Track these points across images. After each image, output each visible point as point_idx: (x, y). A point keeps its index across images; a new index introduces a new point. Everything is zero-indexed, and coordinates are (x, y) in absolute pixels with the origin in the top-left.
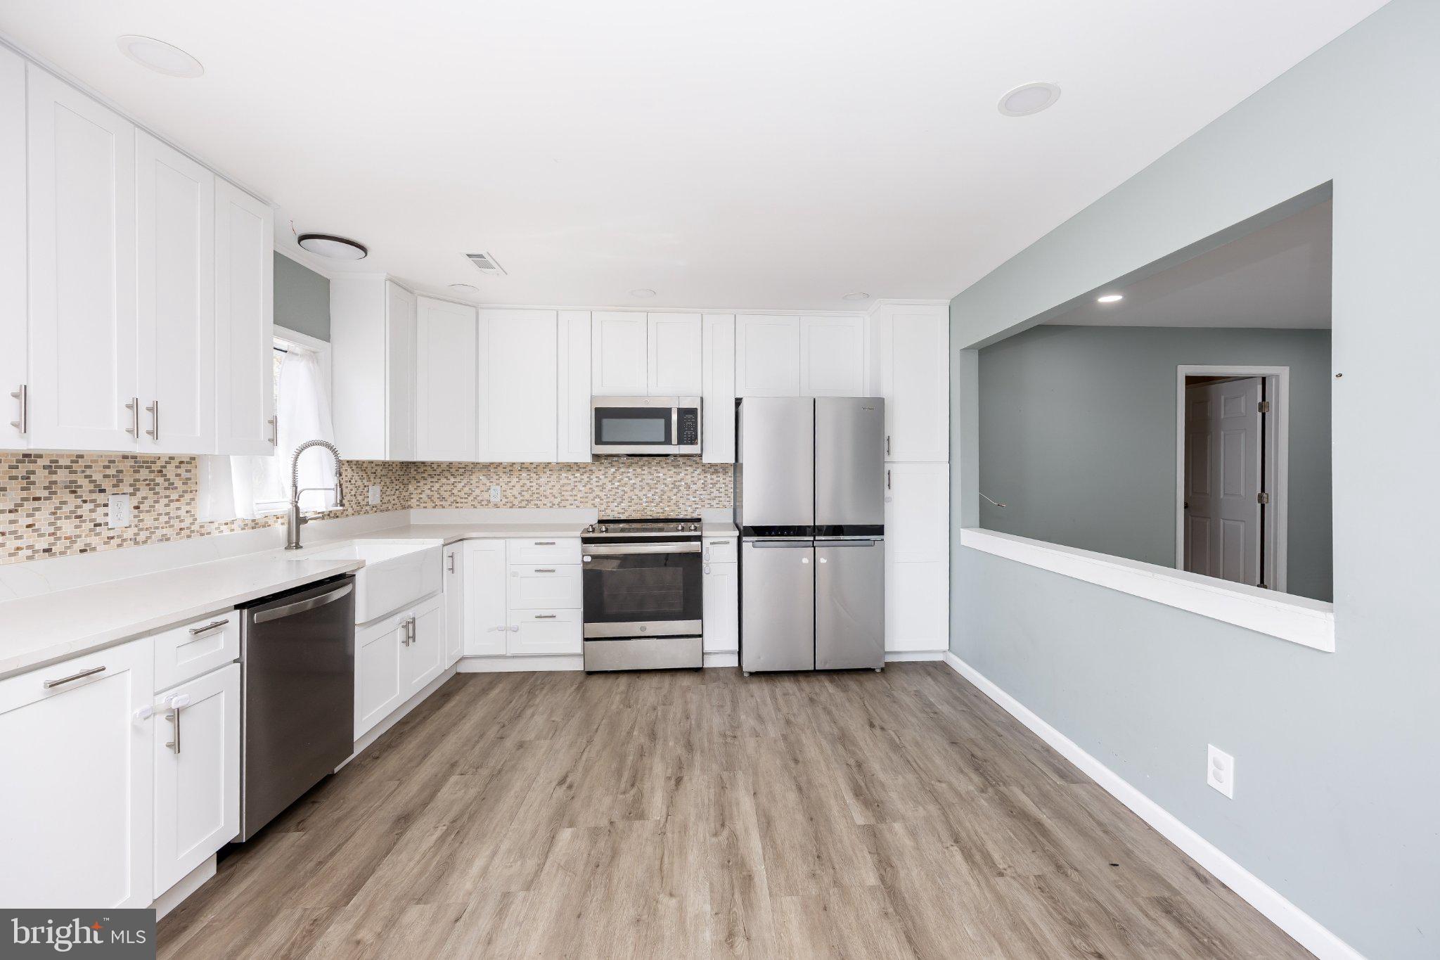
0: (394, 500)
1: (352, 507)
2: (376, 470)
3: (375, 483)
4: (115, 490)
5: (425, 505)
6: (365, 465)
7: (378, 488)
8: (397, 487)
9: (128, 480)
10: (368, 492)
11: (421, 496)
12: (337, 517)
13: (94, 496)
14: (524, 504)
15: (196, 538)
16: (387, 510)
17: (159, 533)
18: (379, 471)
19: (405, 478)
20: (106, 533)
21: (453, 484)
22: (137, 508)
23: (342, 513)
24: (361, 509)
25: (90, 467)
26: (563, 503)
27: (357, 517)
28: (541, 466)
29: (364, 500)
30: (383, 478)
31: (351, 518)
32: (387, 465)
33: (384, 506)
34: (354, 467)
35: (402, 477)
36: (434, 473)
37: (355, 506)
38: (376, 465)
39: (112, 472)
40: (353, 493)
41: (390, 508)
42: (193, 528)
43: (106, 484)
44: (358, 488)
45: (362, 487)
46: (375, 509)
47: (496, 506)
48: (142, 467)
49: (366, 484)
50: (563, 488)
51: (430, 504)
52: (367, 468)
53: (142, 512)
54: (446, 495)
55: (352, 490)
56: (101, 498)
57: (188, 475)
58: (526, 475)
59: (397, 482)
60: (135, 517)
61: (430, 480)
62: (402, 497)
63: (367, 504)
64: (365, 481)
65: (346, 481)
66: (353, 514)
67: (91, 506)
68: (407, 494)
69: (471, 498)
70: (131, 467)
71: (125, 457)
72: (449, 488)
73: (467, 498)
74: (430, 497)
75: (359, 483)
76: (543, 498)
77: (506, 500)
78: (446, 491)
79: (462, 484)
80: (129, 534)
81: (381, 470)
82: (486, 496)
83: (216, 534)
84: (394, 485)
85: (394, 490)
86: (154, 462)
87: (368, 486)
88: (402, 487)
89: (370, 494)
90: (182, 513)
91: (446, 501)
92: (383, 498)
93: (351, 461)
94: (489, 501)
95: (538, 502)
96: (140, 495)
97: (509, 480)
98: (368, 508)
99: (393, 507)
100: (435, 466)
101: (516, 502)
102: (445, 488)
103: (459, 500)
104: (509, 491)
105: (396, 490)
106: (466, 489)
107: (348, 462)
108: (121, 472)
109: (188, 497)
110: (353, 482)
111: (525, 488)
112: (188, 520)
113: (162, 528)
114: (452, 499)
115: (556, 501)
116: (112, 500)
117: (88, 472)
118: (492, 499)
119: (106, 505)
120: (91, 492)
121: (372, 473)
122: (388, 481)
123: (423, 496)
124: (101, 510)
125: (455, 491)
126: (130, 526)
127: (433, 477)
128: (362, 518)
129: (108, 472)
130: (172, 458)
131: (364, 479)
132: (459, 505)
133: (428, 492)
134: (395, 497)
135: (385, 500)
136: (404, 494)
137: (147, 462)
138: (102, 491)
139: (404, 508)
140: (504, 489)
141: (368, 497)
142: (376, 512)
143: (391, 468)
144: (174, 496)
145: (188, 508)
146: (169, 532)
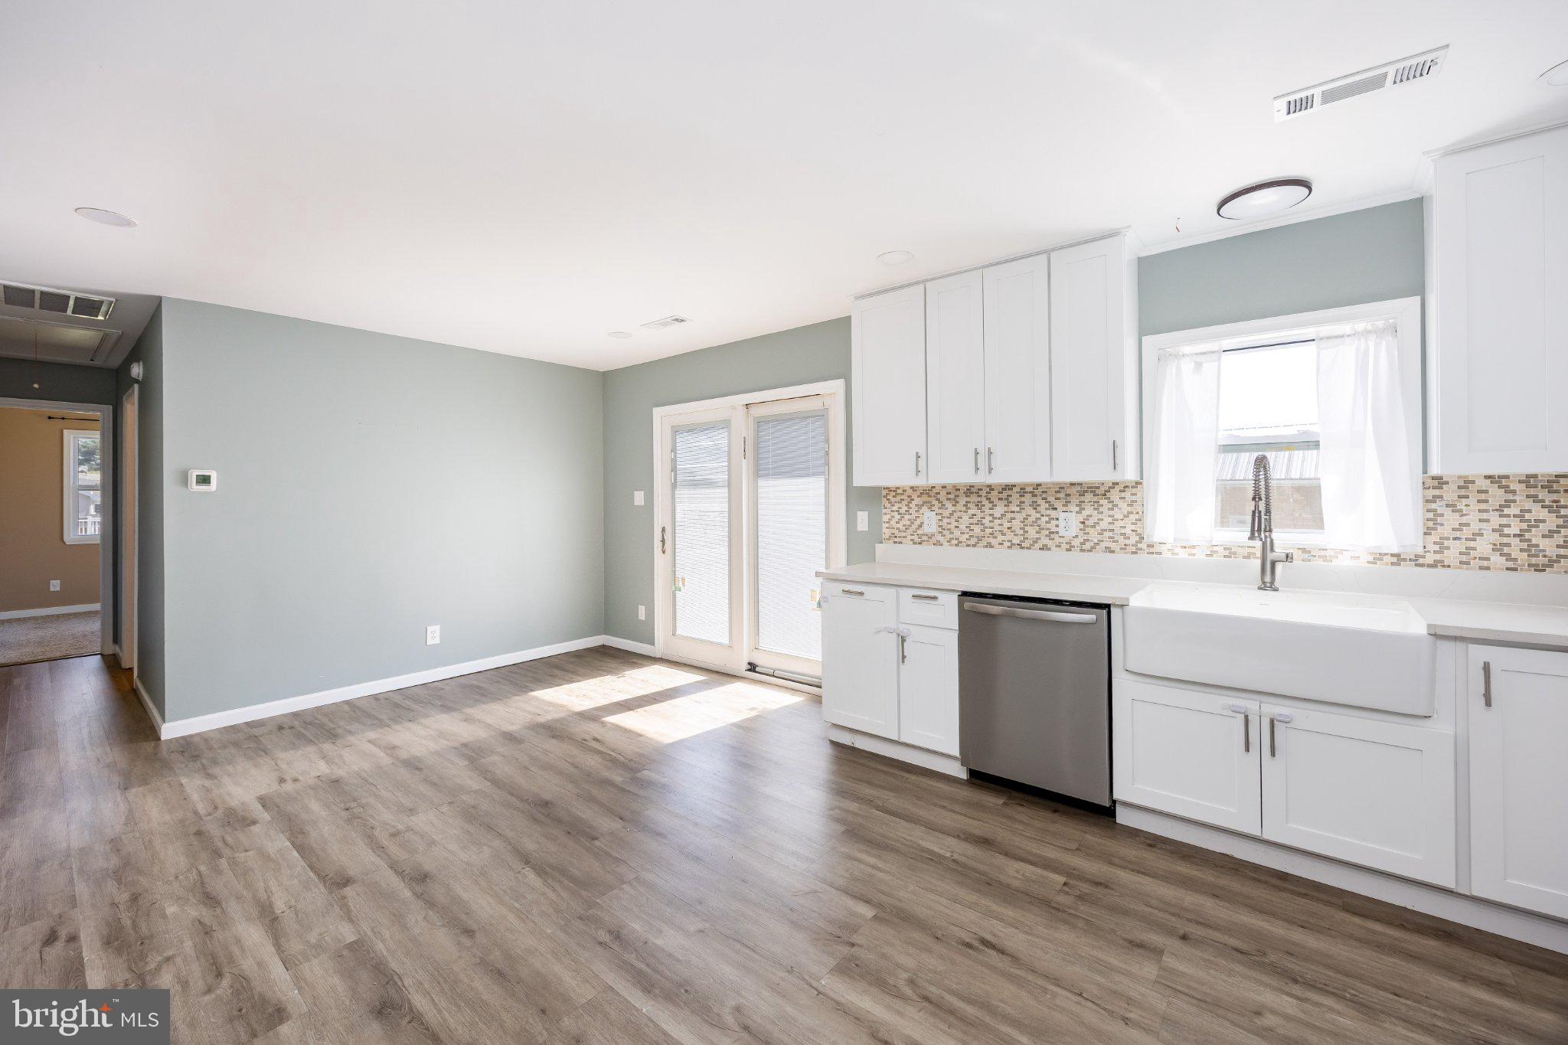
1: (1506, 555)
4: (1065, 509)
9: (1075, 500)
12: (1447, 567)
13: (1048, 512)
15: (1142, 556)
17: (1103, 545)
20: (1057, 540)
22: (1083, 523)
23: (1465, 563)
24: (1547, 563)
25: (1046, 492)
27: (1529, 574)
31: (1500, 573)
34: (1517, 486)
37: (1520, 555)
39: (1062, 495)
40: (1512, 531)
42: (1139, 545)
43: (1057, 504)
48: (1087, 492)
53: (1088, 526)
55: (1506, 525)
56: (1053, 514)
57: (1134, 498)
60: (1081, 530)
66: (1511, 569)
67: (1047, 519)
70: (1077, 492)
71: (1072, 484)
80: (1076, 542)
83: (1167, 555)
86: (1098, 488)
90: (1128, 531)
96: (1085, 513)
108: (1069, 495)
109: (1133, 517)
110: (1512, 511)
112: (1134, 539)
113: (1107, 541)
116: (1062, 516)
117: (1044, 496)
119: (1057, 519)
120: (1046, 509)
124: (1054, 522)
126: (1077, 536)
129: (1058, 495)
130: (1116, 484)
137: (1092, 487)
138: (1056, 509)
144: (1119, 516)
145: (1133, 527)
146: (1113, 546)
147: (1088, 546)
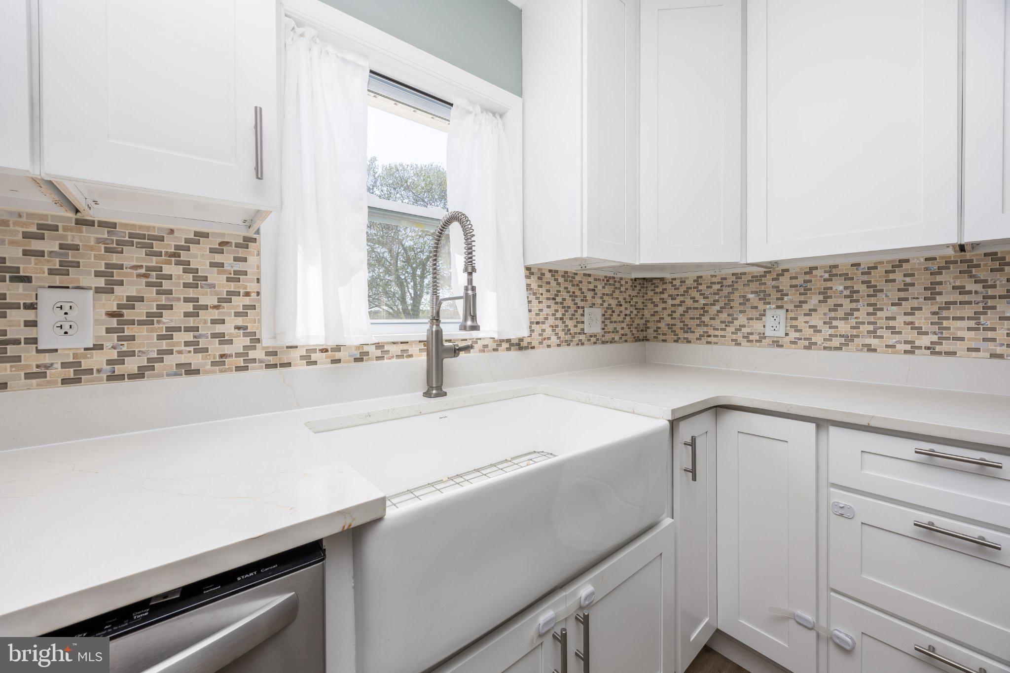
0: (623, 328)
1: (557, 334)
2: (596, 287)
3: (594, 304)
4: (57, 280)
5: (664, 337)
6: (578, 278)
7: (598, 312)
8: (628, 312)
9: (91, 264)
10: (583, 315)
11: (659, 325)
12: (533, 348)
14: (836, 342)
16: (612, 341)
17: (171, 361)
18: (600, 287)
19: (640, 300)
21: (703, 308)
22: (115, 315)
23: (541, 343)
24: (571, 338)
26: (946, 346)
27: (564, 349)
28: (881, 269)
29: (576, 326)
30: (605, 298)
31: (554, 349)
32: (611, 282)
33: (608, 337)
34: (561, 280)
35: (635, 299)
36: (676, 292)
37: (562, 334)
38: (595, 280)
39: (47, 246)
40: (559, 315)
41: (617, 338)
42: (252, 354)
43: (32, 269)
44: (566, 309)
45: (573, 307)
46: (593, 339)
47: (777, 344)
49: (580, 304)
50: (945, 313)
51: (671, 337)
52: (581, 282)
53: (128, 323)
54: (692, 324)
55: (557, 311)
57: (240, 266)
58: (841, 288)
59: (627, 305)
60: (109, 331)
61: (670, 302)
62: (635, 325)
63: (582, 331)
64: (578, 300)
65: (548, 299)
66: (559, 345)
68: (643, 321)
69: (731, 329)
71: (80, 222)
72: (697, 313)
73: (724, 330)
74: (670, 326)
75: (569, 302)
76: (886, 334)
77: (797, 335)
78: (691, 318)
79: (717, 308)
80: (96, 361)
81: (604, 287)
82: (757, 326)
83: (302, 366)
84: (622, 309)
85: (622, 315)
86: (159, 239)
87: (583, 308)
88: (635, 312)
89: (586, 319)
90: (227, 328)
91: (694, 332)
92: (606, 325)
93: (557, 272)
94: (763, 337)
95: (874, 342)
96: (122, 293)
97: (802, 298)
98: (582, 337)
99: (621, 338)
100: (677, 283)
101: (818, 339)
102: (691, 313)
103: (711, 332)
104: (802, 319)
105: (626, 315)
106: (724, 316)
107: (550, 271)
108: (72, 248)
109: (239, 302)
110: (559, 299)
111: (840, 313)
112: (241, 342)
113: (180, 352)
114: (700, 331)
115: (925, 341)
116: (48, 298)
118: (769, 332)
119: (31, 306)
121: (589, 290)
122: (614, 303)
123: (662, 325)
125: (706, 319)
126: (97, 347)
127: (675, 299)
128: (573, 350)
129: (38, 246)
130: (200, 235)
131: (576, 296)
132: (709, 339)
133: (668, 320)
134: (624, 325)
135: (610, 327)
136: (637, 321)
138: (22, 279)
139: (637, 340)
140: (791, 315)
141: (583, 322)
142: (595, 343)
143: (617, 285)
144: (208, 299)
145: (240, 321)
146: (196, 360)
147: (131, 365)
